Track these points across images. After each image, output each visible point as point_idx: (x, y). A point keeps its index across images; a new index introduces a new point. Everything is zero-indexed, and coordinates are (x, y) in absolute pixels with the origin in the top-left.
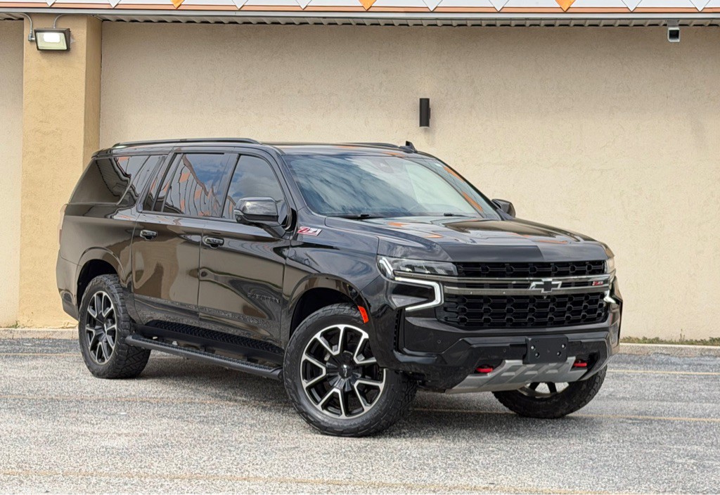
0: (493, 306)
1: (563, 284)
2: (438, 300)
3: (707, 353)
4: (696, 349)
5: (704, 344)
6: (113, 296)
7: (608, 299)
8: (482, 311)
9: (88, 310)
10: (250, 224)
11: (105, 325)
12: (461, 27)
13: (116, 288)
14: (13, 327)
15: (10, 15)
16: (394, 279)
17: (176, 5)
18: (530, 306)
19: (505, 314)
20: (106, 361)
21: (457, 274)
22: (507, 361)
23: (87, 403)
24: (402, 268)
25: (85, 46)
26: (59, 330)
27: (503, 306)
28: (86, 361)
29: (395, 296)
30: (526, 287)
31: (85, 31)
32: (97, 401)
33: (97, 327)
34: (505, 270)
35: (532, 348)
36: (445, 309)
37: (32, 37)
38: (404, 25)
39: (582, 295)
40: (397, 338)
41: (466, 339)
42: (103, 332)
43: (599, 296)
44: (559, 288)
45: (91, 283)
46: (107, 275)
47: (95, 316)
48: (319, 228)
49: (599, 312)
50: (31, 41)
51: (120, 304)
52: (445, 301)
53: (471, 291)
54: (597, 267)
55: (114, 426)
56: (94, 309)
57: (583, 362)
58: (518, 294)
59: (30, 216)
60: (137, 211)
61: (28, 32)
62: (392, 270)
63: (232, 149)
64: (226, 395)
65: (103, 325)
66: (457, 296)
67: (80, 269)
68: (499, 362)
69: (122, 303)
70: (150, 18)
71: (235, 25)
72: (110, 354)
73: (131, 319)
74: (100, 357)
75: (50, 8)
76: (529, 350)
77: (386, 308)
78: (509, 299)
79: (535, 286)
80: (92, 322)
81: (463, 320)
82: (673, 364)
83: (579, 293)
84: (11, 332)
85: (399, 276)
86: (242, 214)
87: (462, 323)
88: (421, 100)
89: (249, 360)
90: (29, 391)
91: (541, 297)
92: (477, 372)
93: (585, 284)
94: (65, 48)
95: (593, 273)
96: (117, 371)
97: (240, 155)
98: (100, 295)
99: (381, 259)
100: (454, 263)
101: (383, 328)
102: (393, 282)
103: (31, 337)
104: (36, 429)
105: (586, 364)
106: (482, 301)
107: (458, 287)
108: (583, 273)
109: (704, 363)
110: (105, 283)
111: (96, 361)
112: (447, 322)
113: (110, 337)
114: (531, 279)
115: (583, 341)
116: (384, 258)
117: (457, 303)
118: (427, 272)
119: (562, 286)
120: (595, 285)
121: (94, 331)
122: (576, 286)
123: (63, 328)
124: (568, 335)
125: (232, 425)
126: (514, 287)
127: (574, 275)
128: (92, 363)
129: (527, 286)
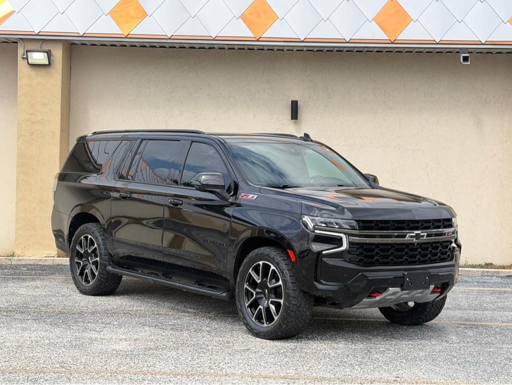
0: (382, 250)
1: (427, 235)
2: (345, 246)
3: (486, 274)
4: (478, 271)
5: (482, 268)
6: (97, 238)
7: (454, 245)
8: (374, 253)
9: (77, 247)
10: (205, 191)
11: (90, 258)
12: (319, 52)
13: (98, 232)
14: (11, 256)
15: (8, 40)
16: (314, 232)
17: (126, 34)
18: (406, 250)
19: (389, 256)
20: (91, 283)
21: (358, 228)
22: (390, 289)
23: (86, 315)
24: (319, 224)
25: (61, 62)
26: (44, 258)
27: (388, 250)
28: (76, 284)
29: (315, 243)
30: (404, 238)
31: (61, 52)
32: (93, 313)
33: (84, 259)
34: (389, 225)
35: (408, 279)
36: (349, 252)
37: (24, 55)
38: (281, 50)
39: (438, 242)
40: (316, 273)
41: (364, 273)
42: (88, 263)
43: (449, 243)
44: (425, 238)
45: (79, 229)
46: (92, 223)
47: (82, 252)
48: (255, 194)
49: (448, 253)
50: (23, 58)
51: (102, 244)
52: (349, 247)
53: (368, 240)
54: (448, 223)
55: (113, 333)
56: (81, 247)
57: (438, 288)
58: (398, 242)
59: (23, 180)
60: (115, 179)
61: (20, 51)
62: (313, 225)
63: (186, 138)
64: (179, 307)
65: (88, 258)
66: (357, 244)
67: (71, 219)
68: (385, 289)
69: (103, 243)
70: (105, 43)
71: (164, 49)
72: (93, 279)
73: (110, 254)
74: (87, 281)
75: (37, 35)
76: (405, 280)
77: (309, 251)
78: (392, 245)
79: (410, 236)
80: (80, 256)
81: (361, 260)
82: (466, 282)
83: (437, 241)
84: (10, 260)
85: (317, 230)
86: (200, 184)
87: (359, 262)
88: (292, 101)
89: (199, 285)
90: (42, 306)
91: (413, 244)
92: (369, 296)
93: (441, 234)
94: (47, 63)
95: (445, 227)
96: (99, 290)
97: (192, 142)
98: (86, 238)
99: (304, 217)
100: (356, 221)
101: (306, 265)
102: (313, 233)
103: (24, 263)
104: (60, 336)
105: (440, 290)
106: (374, 247)
107: (359, 237)
108: (439, 227)
109: (487, 281)
110: (90, 230)
111: (84, 283)
112: (350, 262)
113: (94, 266)
114: (407, 231)
115: (440, 274)
116: (306, 217)
117: (357, 248)
118: (337, 227)
119: (427, 237)
120: (447, 235)
121: (81, 262)
122: (435, 236)
123: (46, 257)
124: (430, 270)
125: (195, 331)
126: (396, 238)
127: (434, 228)
128: (80, 285)
129: (404, 236)
